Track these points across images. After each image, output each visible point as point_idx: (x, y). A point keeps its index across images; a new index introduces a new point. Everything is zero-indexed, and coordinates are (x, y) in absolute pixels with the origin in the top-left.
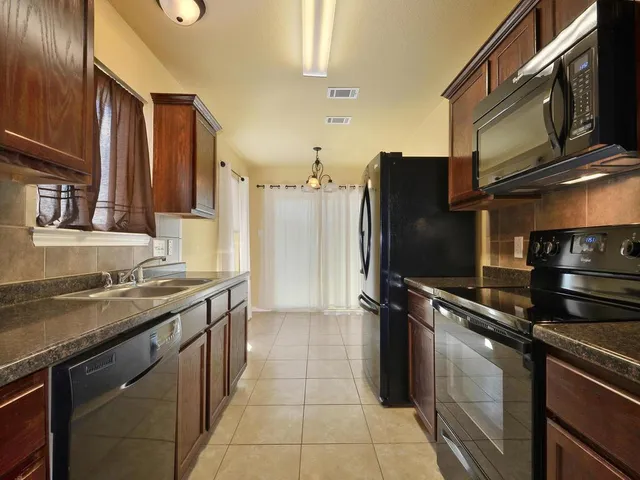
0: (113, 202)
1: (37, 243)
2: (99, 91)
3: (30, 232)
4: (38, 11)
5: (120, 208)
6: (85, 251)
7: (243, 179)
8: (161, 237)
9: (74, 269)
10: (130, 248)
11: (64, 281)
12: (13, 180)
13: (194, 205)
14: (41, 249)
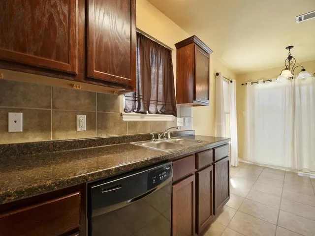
0: (157, 100)
1: (124, 120)
2: (151, 50)
3: (121, 115)
4: (108, 14)
5: (161, 103)
6: (144, 123)
7: (231, 82)
8: (180, 117)
9: (140, 131)
10: (165, 122)
11: (135, 136)
12: (114, 94)
13: (195, 99)
14: (126, 122)
